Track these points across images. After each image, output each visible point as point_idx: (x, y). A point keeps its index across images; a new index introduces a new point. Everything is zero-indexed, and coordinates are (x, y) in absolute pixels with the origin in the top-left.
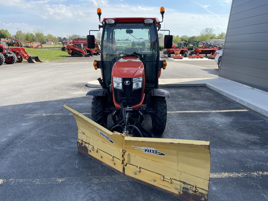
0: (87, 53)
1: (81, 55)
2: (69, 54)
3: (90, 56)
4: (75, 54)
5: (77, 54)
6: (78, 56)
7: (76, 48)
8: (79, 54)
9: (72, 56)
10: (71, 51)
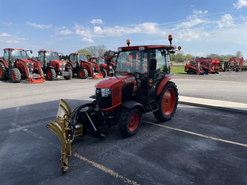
0: (203, 71)
1: (196, 73)
2: (186, 71)
3: (204, 74)
4: (191, 72)
5: (193, 72)
6: (193, 74)
7: (192, 67)
8: (194, 72)
9: (188, 74)
10: (188, 69)
